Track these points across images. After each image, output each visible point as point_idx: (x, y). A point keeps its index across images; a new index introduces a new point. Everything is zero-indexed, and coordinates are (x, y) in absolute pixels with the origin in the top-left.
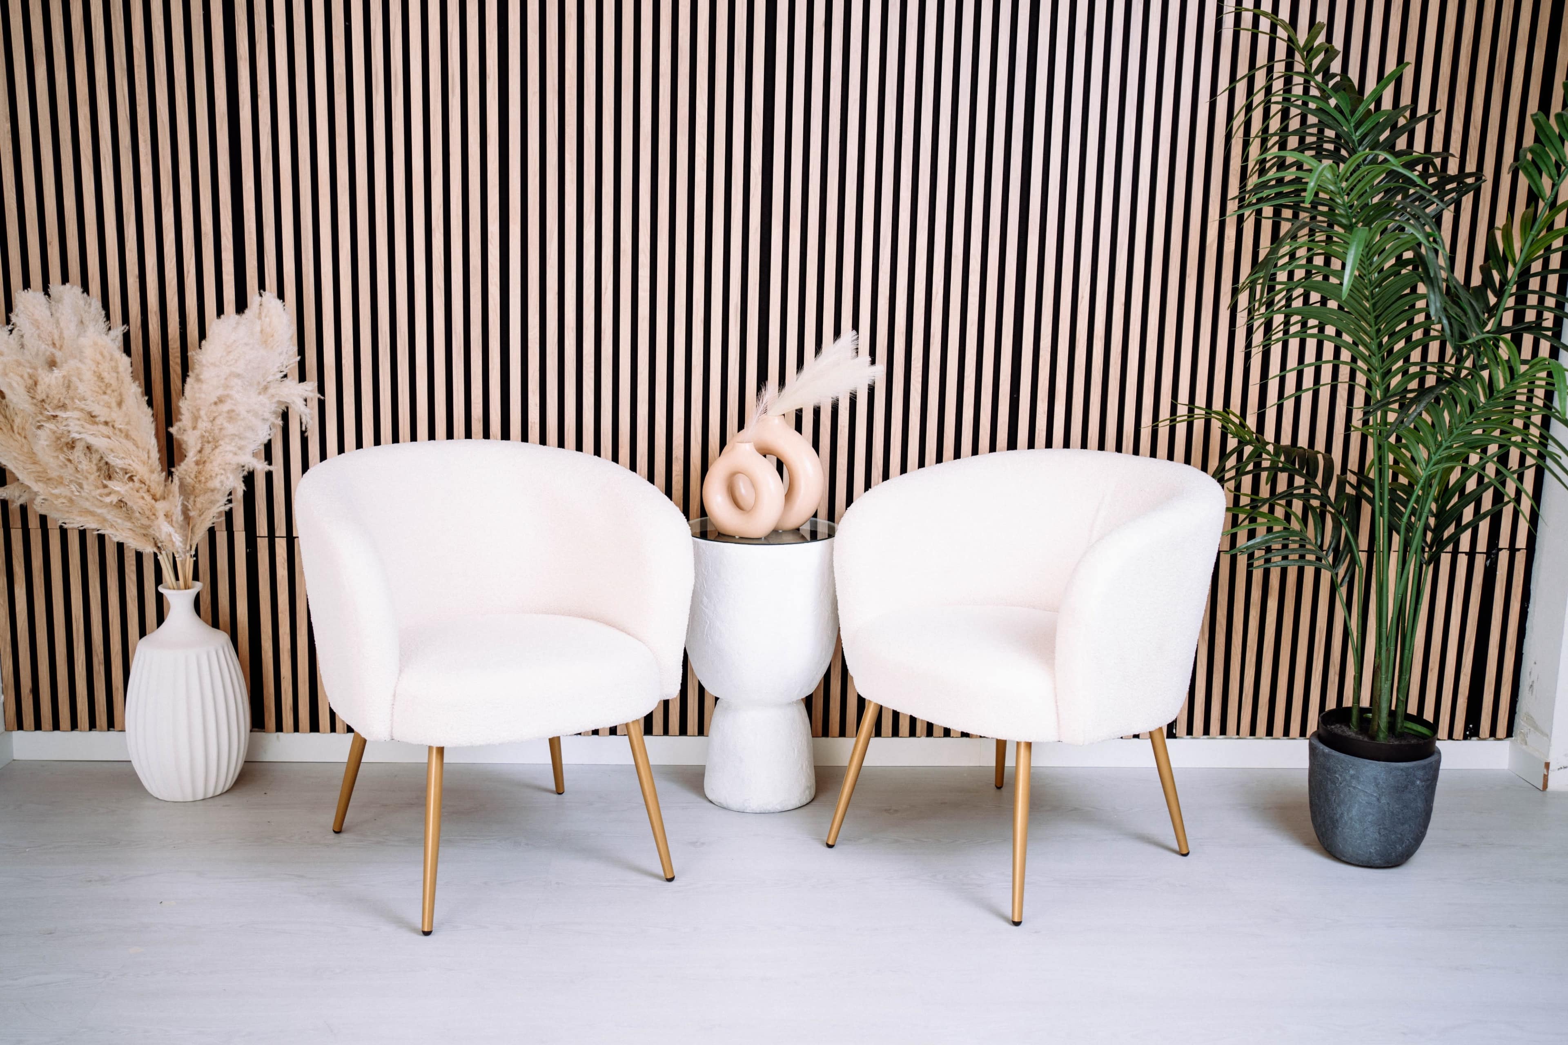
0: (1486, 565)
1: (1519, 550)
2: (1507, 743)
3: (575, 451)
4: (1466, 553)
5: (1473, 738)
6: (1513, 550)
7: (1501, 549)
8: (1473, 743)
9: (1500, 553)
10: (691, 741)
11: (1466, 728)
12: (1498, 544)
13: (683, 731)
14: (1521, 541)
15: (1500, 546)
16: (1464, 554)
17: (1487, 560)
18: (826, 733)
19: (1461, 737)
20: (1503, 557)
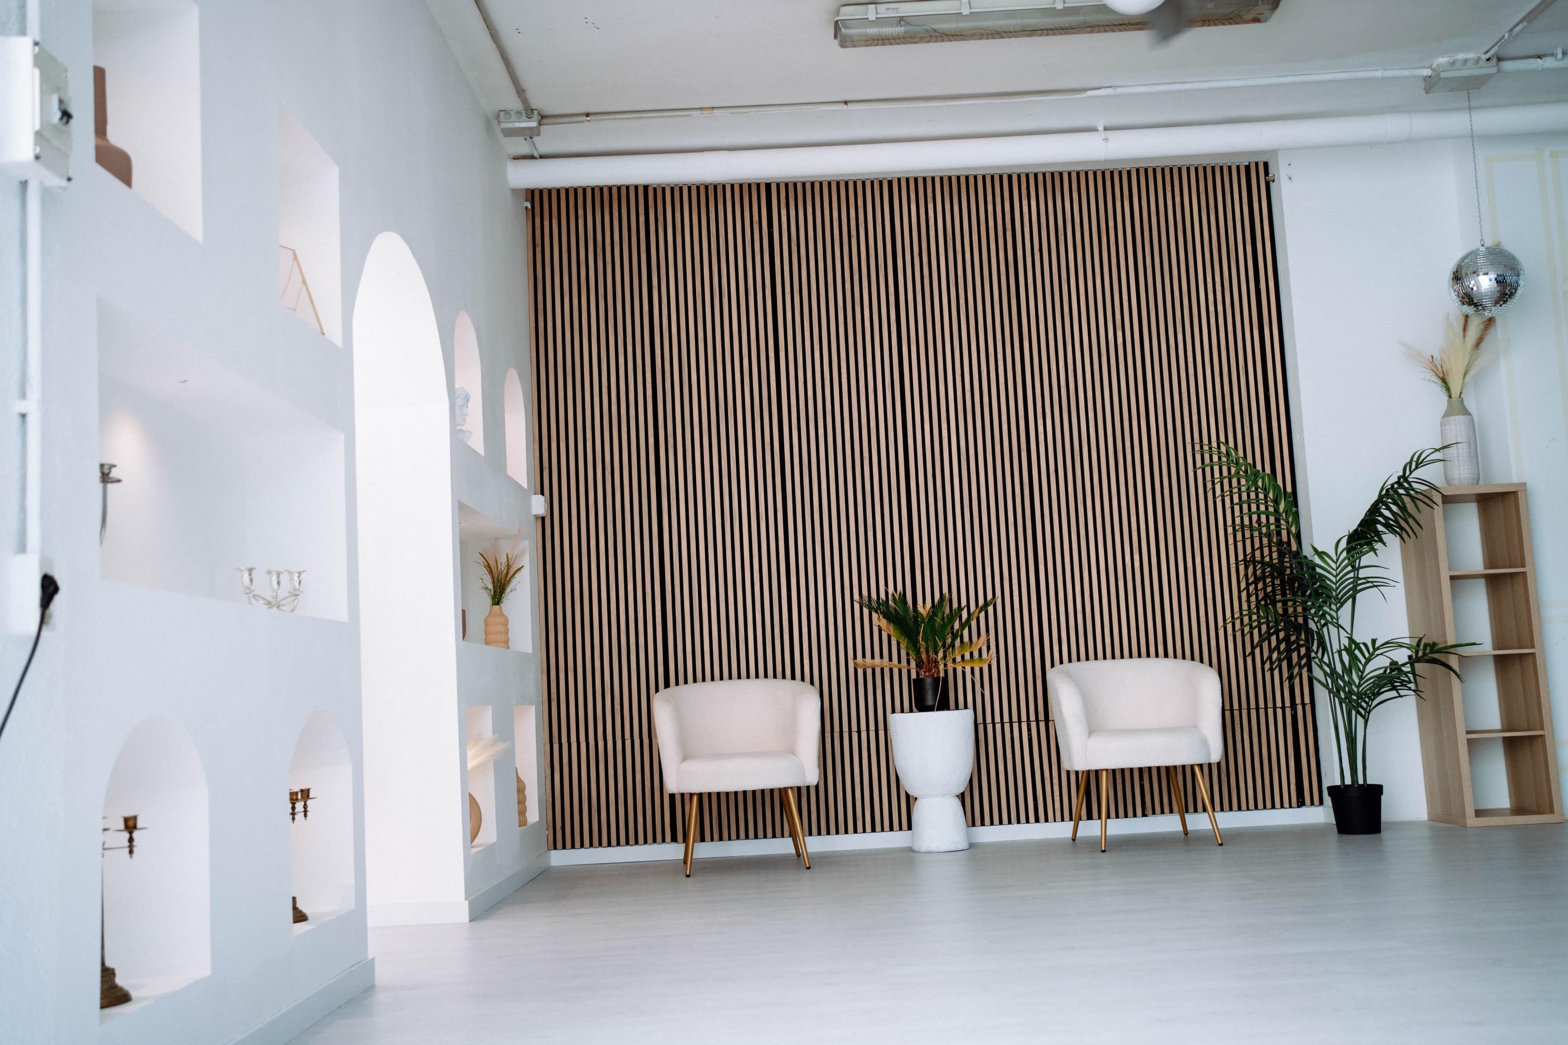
0: (1291, 713)
1: (1307, 704)
2: (1321, 808)
3: (791, 680)
4: (1280, 708)
5: (1303, 807)
6: (1304, 705)
7: (1297, 704)
8: (1303, 809)
9: (1297, 706)
10: (905, 834)
11: (1298, 801)
12: (1295, 702)
13: (891, 829)
14: (1307, 700)
15: (1297, 703)
16: (1279, 709)
17: (1292, 711)
18: (974, 825)
19: (1296, 806)
20: (1299, 708)
